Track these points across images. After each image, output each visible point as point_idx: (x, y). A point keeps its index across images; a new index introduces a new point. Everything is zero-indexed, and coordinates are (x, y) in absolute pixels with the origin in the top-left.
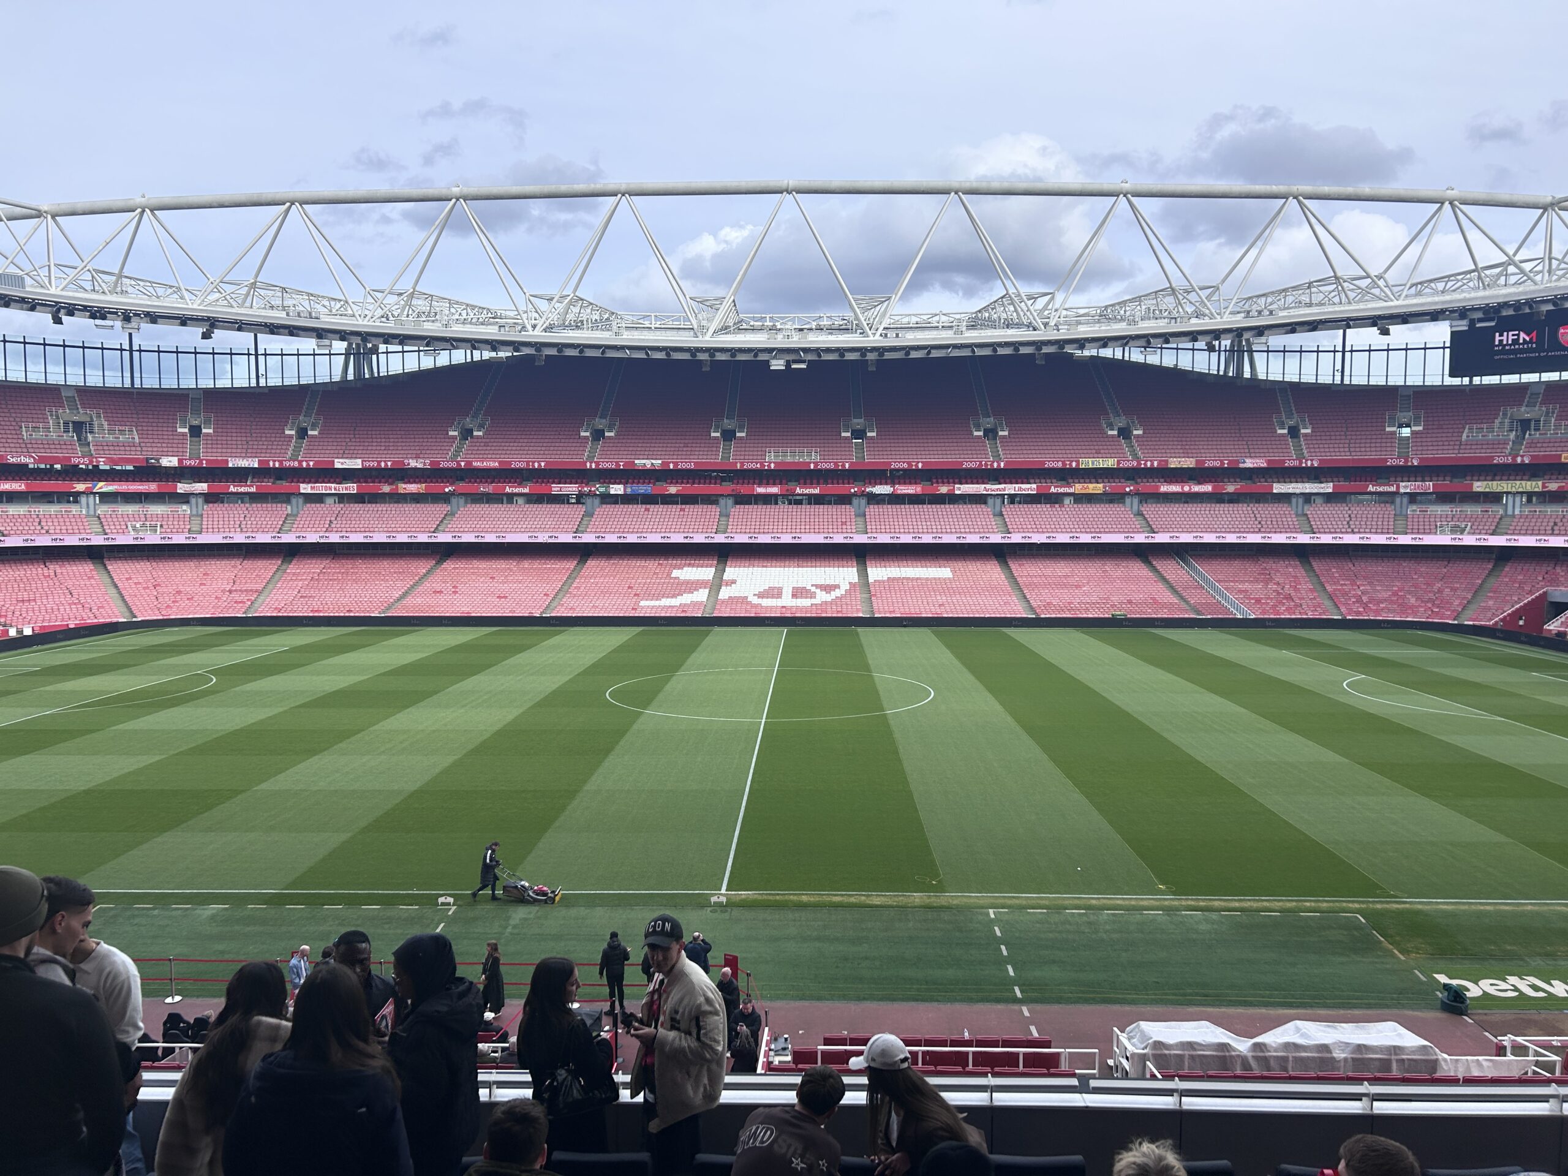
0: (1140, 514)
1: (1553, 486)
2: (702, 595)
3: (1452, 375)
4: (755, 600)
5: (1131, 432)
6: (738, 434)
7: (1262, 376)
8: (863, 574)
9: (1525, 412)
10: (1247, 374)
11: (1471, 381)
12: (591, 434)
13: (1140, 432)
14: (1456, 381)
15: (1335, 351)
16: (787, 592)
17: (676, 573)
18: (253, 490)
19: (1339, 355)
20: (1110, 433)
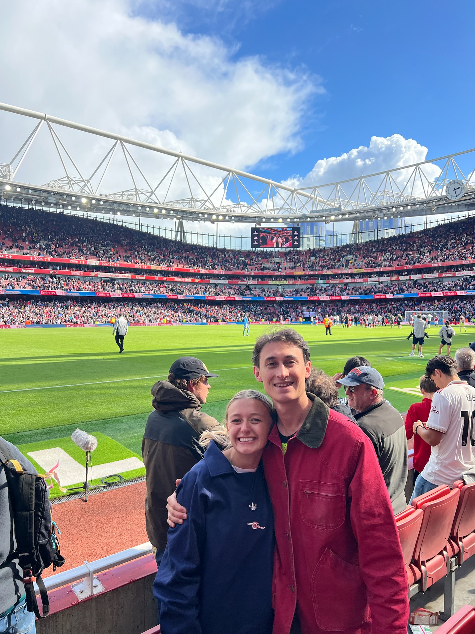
1: (291, 282)
3: (252, 247)
9: (276, 260)
15: (214, 236)
19: (215, 237)
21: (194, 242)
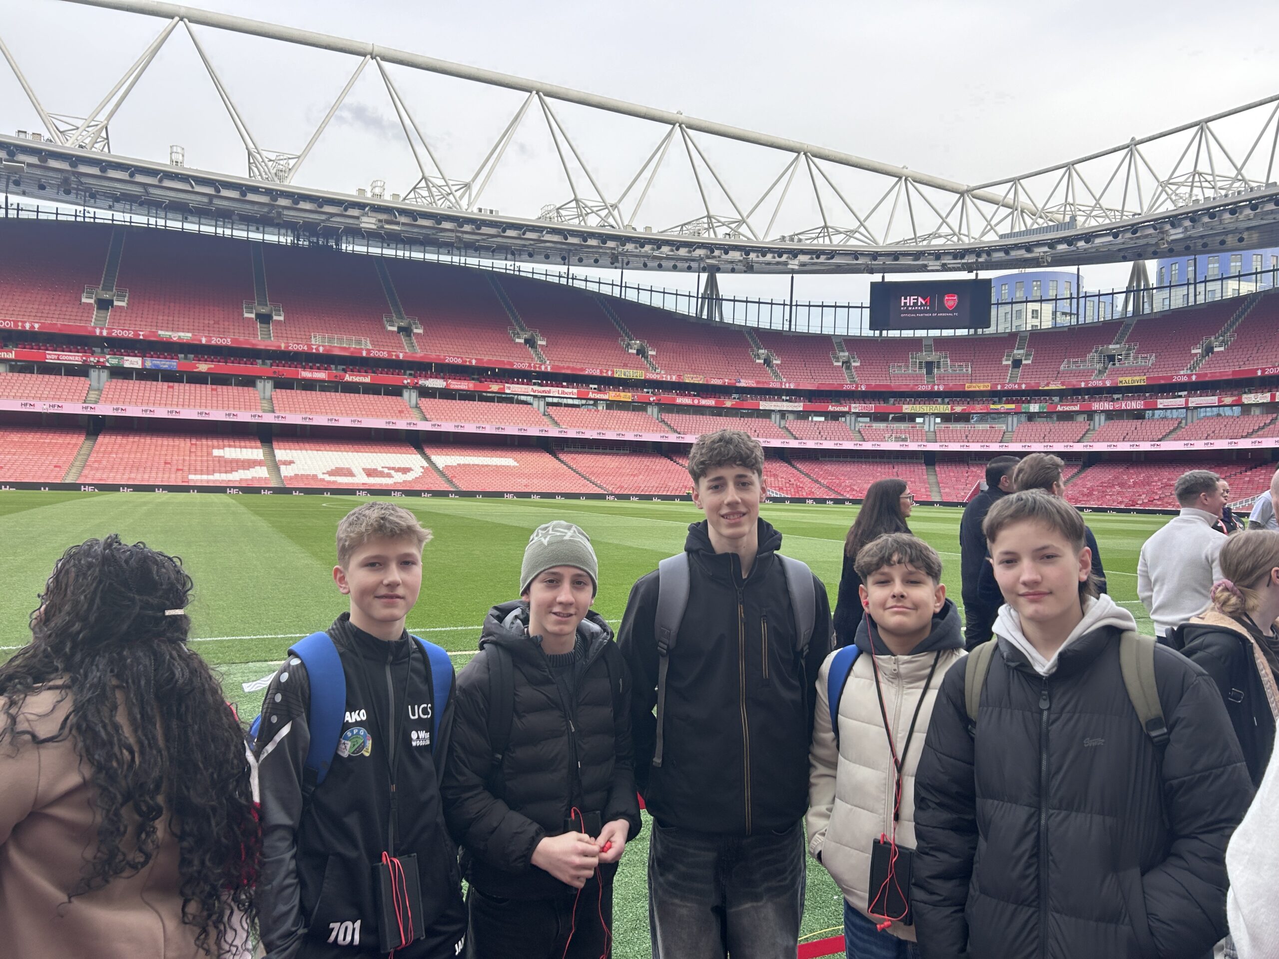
0: (662, 419)
4: (327, 478)
5: (646, 352)
6: (275, 318)
7: (729, 320)
8: (429, 460)
9: (926, 356)
10: (717, 319)
11: (881, 334)
12: (95, 301)
13: (654, 353)
14: (877, 334)
15: (784, 305)
16: (359, 472)
17: (216, 452)
19: (787, 308)
20: (630, 351)
21: (740, 321)
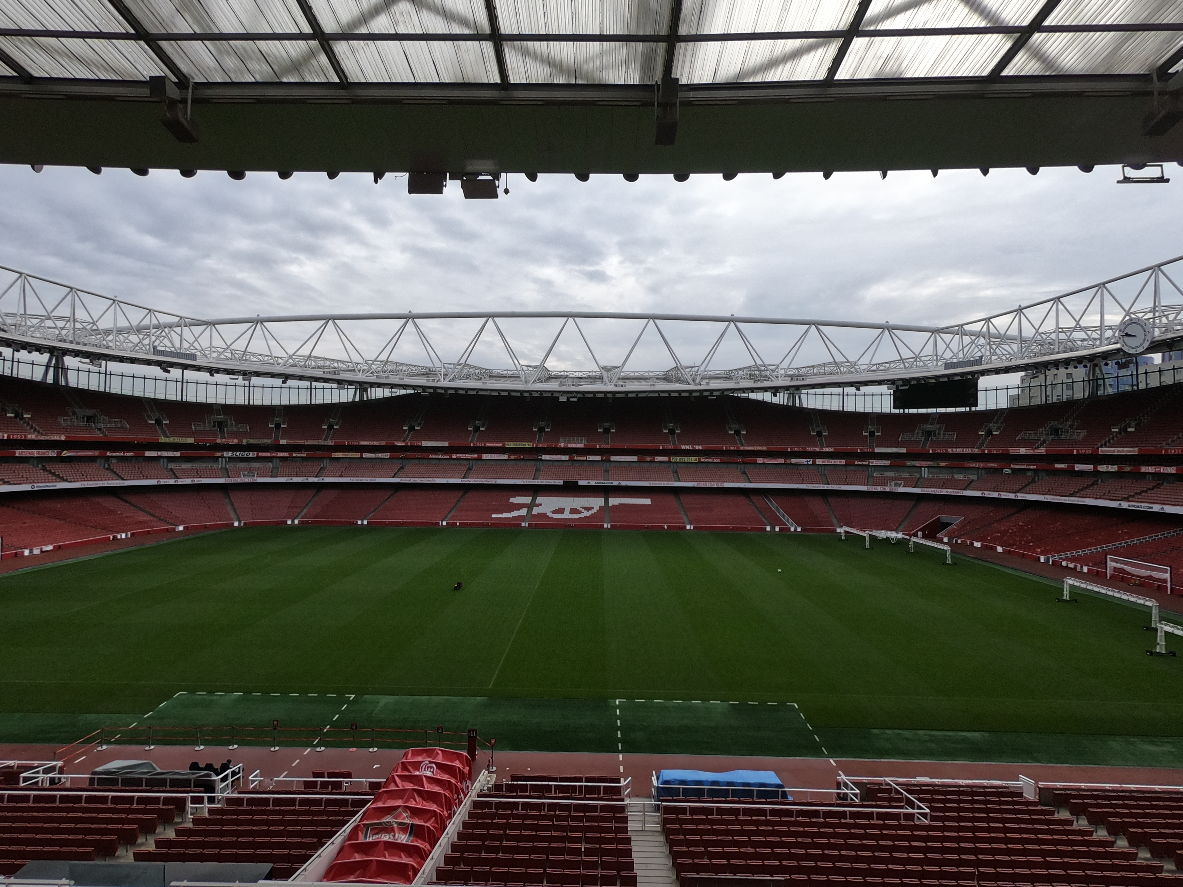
0: (745, 473)
1: (943, 464)
2: (524, 512)
3: (894, 408)
4: (550, 515)
5: (740, 432)
6: (546, 430)
7: (805, 406)
8: (606, 502)
9: (929, 427)
10: (798, 405)
11: (904, 411)
12: (473, 429)
13: (745, 433)
14: (897, 411)
15: (839, 396)
16: (567, 511)
17: (512, 500)
18: (305, 455)
19: (841, 397)
20: (730, 432)
21: (811, 406)
